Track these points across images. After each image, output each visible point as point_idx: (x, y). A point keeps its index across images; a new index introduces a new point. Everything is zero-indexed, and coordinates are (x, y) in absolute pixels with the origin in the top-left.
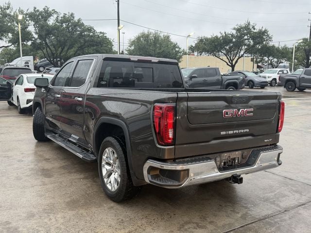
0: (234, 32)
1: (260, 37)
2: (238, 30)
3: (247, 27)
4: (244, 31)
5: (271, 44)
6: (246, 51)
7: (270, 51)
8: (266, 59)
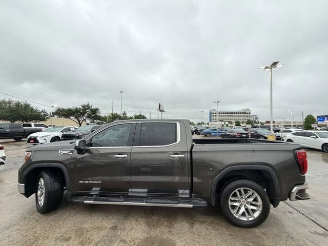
0: (81, 107)
1: (95, 111)
2: (84, 107)
3: (88, 106)
4: (86, 107)
5: (98, 114)
6: (87, 117)
7: (99, 118)
8: (96, 121)
